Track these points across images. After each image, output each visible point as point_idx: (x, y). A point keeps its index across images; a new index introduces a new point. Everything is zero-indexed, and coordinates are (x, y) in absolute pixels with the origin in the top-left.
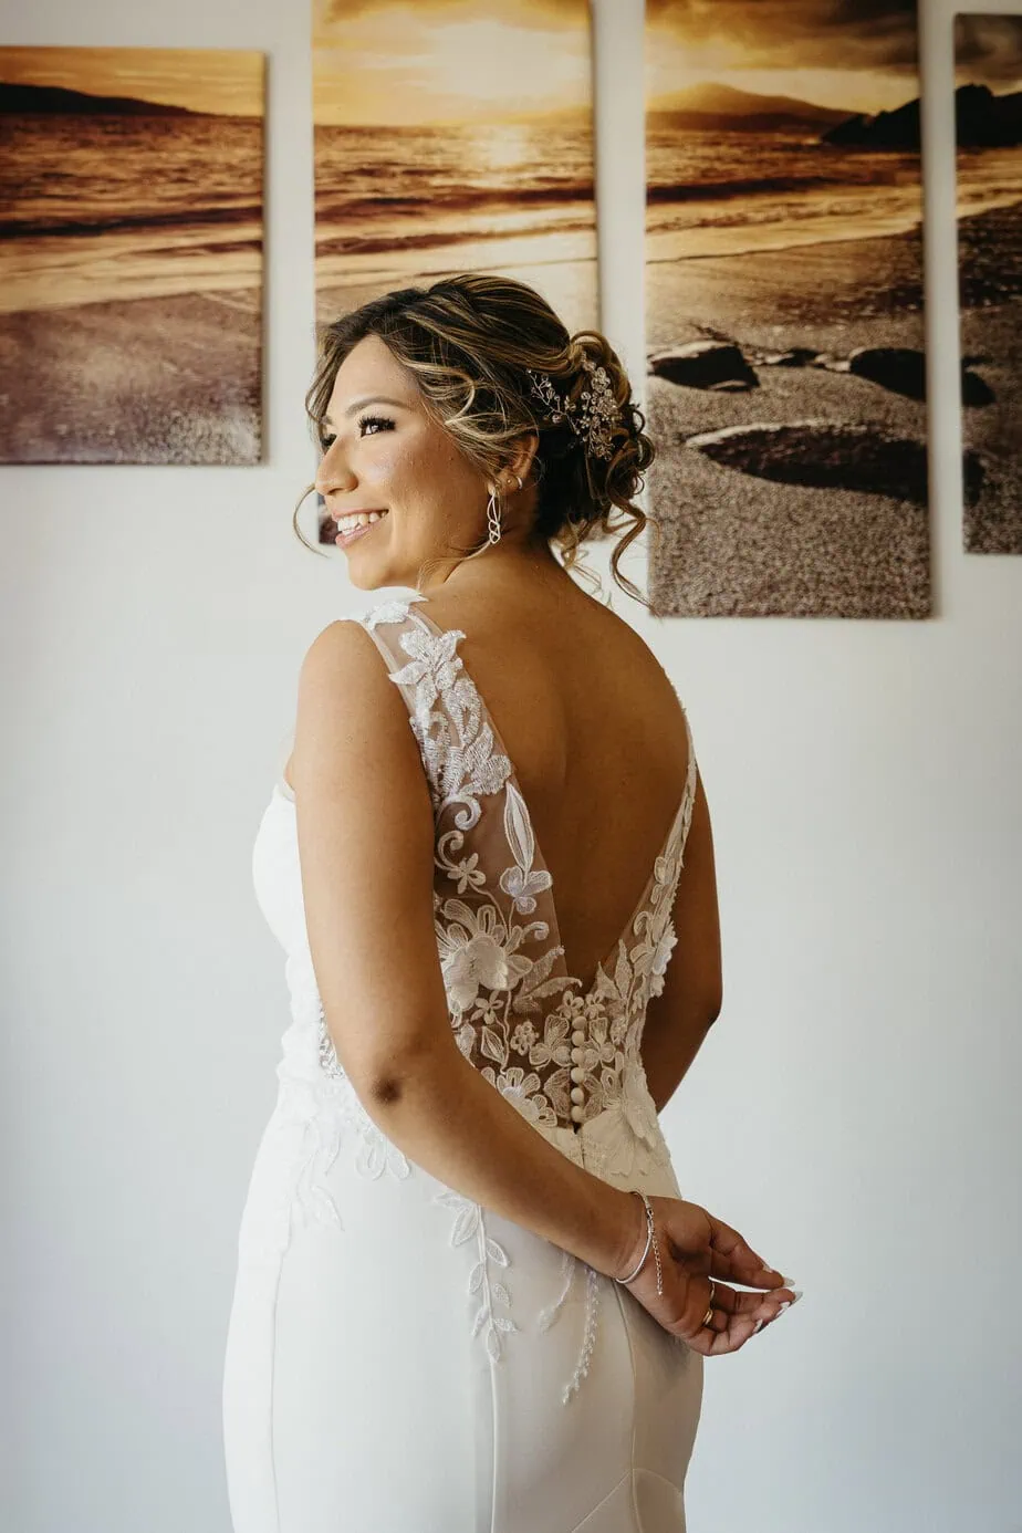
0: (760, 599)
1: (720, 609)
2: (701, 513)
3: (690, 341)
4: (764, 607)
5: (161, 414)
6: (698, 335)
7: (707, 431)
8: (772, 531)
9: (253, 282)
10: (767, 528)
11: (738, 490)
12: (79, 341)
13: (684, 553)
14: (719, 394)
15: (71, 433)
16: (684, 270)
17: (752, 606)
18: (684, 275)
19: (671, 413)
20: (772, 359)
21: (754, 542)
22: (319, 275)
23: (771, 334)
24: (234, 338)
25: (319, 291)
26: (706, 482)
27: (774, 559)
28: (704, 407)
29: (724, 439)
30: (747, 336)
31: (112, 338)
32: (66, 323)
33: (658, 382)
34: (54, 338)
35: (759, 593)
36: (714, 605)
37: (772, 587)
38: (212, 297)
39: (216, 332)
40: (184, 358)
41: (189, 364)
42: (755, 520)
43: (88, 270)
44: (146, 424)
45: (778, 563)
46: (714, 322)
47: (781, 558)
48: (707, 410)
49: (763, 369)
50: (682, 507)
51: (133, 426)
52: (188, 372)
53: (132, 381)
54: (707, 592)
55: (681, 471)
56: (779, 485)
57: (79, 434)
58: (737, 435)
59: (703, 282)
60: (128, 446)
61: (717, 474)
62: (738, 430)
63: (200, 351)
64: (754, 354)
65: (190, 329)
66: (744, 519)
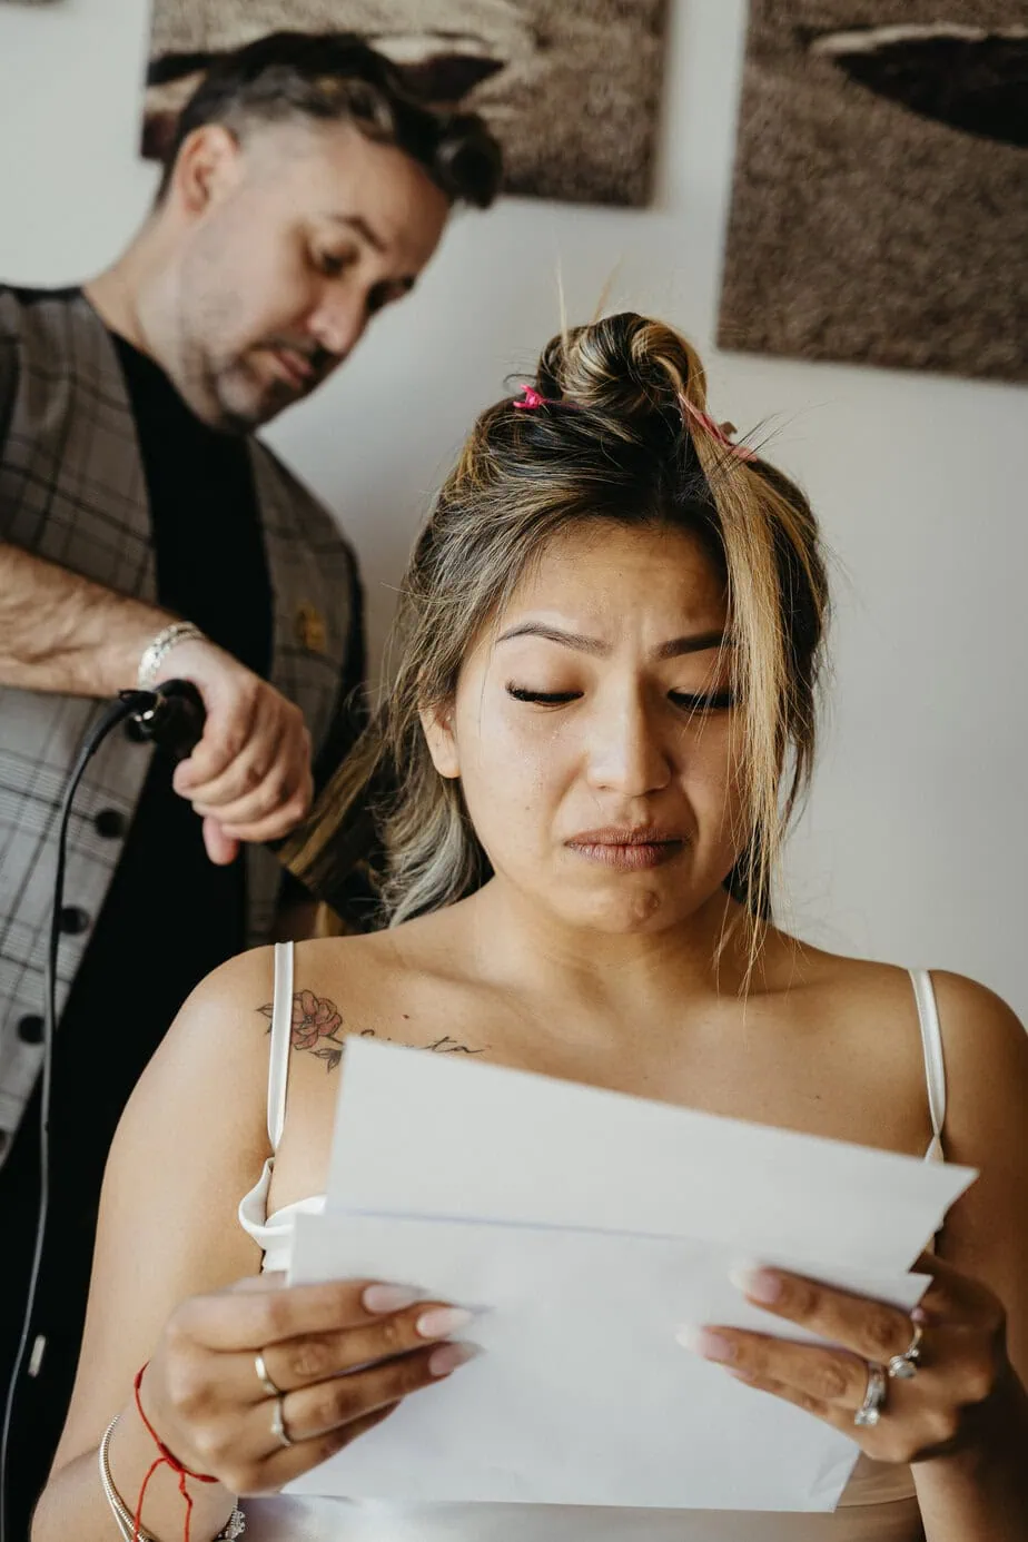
0: (916, 337)
4: (921, 351)
7: (852, 28)
8: (950, 219)
10: (941, 212)
11: (897, 139)
13: (788, 242)
17: (899, 347)
21: (917, 236)
26: (840, 119)
27: (948, 268)
29: (881, 45)
35: (915, 326)
36: (831, 339)
42: (921, 197)
47: (961, 269)
50: (793, 159)
54: (823, 315)
55: (799, 96)
58: (905, 40)
61: (863, 107)
62: (908, 32)
66: (903, 193)
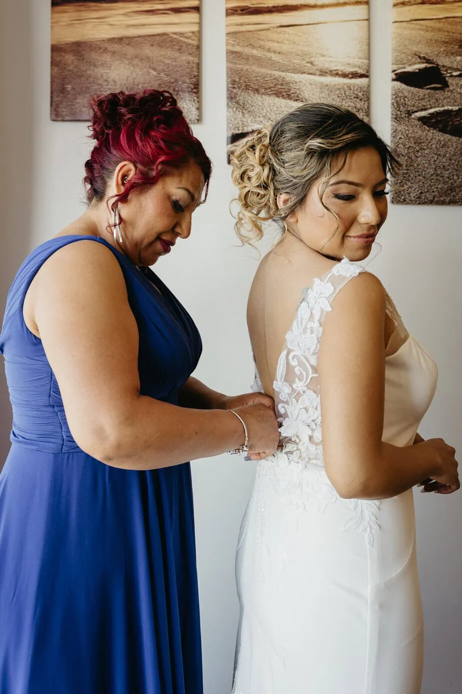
0: (446, 196)
1: (426, 200)
3: (415, 64)
4: (448, 199)
6: (419, 60)
7: (422, 110)
8: (453, 161)
9: (195, 28)
10: (450, 160)
11: (437, 140)
12: (107, 58)
13: (409, 171)
14: (429, 91)
16: (412, 26)
17: (442, 199)
18: (413, 29)
19: (405, 100)
20: (455, 74)
21: (444, 167)
22: (227, 26)
23: (455, 60)
24: (185, 58)
25: (228, 34)
26: (421, 136)
27: (453, 175)
28: (420, 98)
29: (430, 114)
30: (444, 61)
31: (123, 56)
32: (100, 48)
33: (398, 84)
34: (94, 56)
35: (446, 192)
36: (423, 198)
37: (452, 189)
38: (175, 36)
39: (177, 54)
40: (161, 68)
41: (163, 71)
42: (445, 155)
43: (111, 20)
45: (455, 178)
46: (427, 54)
47: (457, 175)
48: (422, 99)
49: (451, 78)
50: (409, 148)
52: (162, 75)
53: (134, 78)
54: (420, 191)
55: (408, 130)
56: (458, 138)
58: (436, 112)
59: (422, 32)
61: (427, 131)
62: (437, 109)
63: (168, 64)
64: (446, 71)
65: (163, 52)
66: (439, 155)
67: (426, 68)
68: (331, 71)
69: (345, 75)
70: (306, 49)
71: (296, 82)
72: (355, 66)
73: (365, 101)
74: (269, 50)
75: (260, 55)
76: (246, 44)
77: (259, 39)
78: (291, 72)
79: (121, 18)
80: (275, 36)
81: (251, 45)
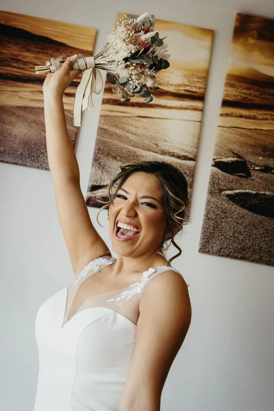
0: (239, 253)
1: (224, 254)
2: (223, 218)
3: (229, 157)
4: (240, 256)
5: (38, 150)
6: (232, 155)
7: (230, 190)
8: (247, 229)
10: (245, 228)
11: (238, 212)
12: (13, 119)
13: (215, 231)
14: (236, 177)
15: (5, 151)
16: (231, 131)
17: (236, 255)
18: (231, 133)
19: (218, 181)
20: (257, 168)
21: (240, 232)
22: (102, 110)
23: (258, 159)
25: (101, 116)
26: (226, 207)
27: (246, 239)
28: (230, 181)
29: (235, 193)
30: (250, 158)
31: (25, 119)
32: (10, 112)
33: (215, 169)
34: (5, 116)
35: (239, 251)
36: (222, 252)
37: (244, 249)
42: (242, 224)
43: (21, 94)
44: (32, 152)
45: (247, 241)
46: (239, 151)
47: (249, 240)
48: (231, 182)
49: (254, 171)
50: (217, 215)
51: (27, 152)
53: (30, 136)
54: (220, 247)
55: (218, 202)
56: (252, 213)
57: (7, 152)
58: (240, 192)
59: (237, 136)
60: (24, 159)
61: (231, 205)
62: (241, 191)
64: (251, 165)
66: (238, 223)
67: (237, 161)
68: (169, 153)
69: (179, 157)
70: (154, 134)
71: (143, 156)
72: (187, 152)
73: (190, 177)
74: (128, 131)
75: (121, 134)
76: (112, 125)
77: (122, 123)
78: (141, 149)
79: (28, 94)
80: (134, 123)
81: (116, 126)
